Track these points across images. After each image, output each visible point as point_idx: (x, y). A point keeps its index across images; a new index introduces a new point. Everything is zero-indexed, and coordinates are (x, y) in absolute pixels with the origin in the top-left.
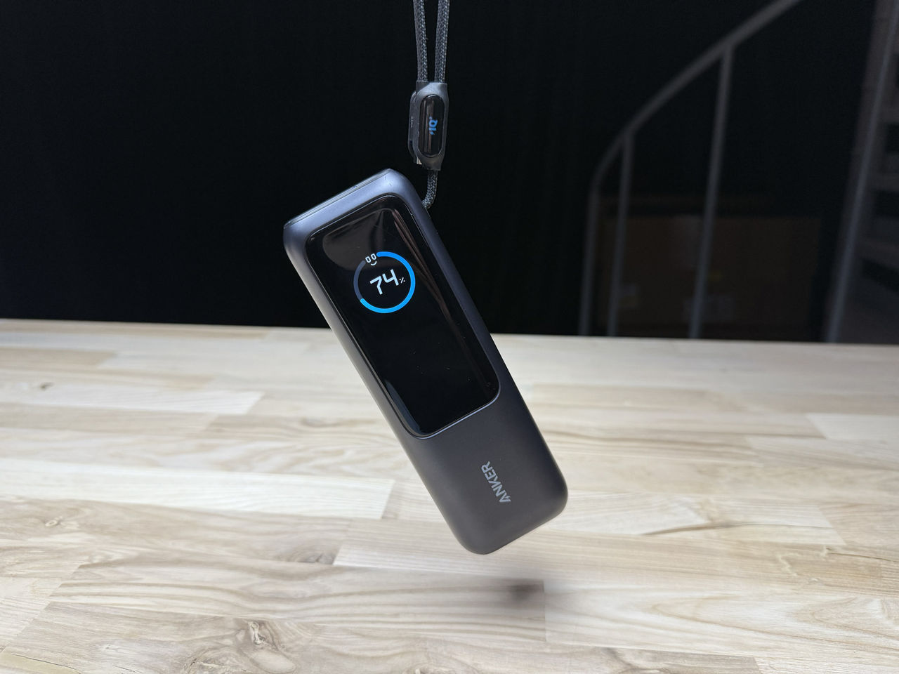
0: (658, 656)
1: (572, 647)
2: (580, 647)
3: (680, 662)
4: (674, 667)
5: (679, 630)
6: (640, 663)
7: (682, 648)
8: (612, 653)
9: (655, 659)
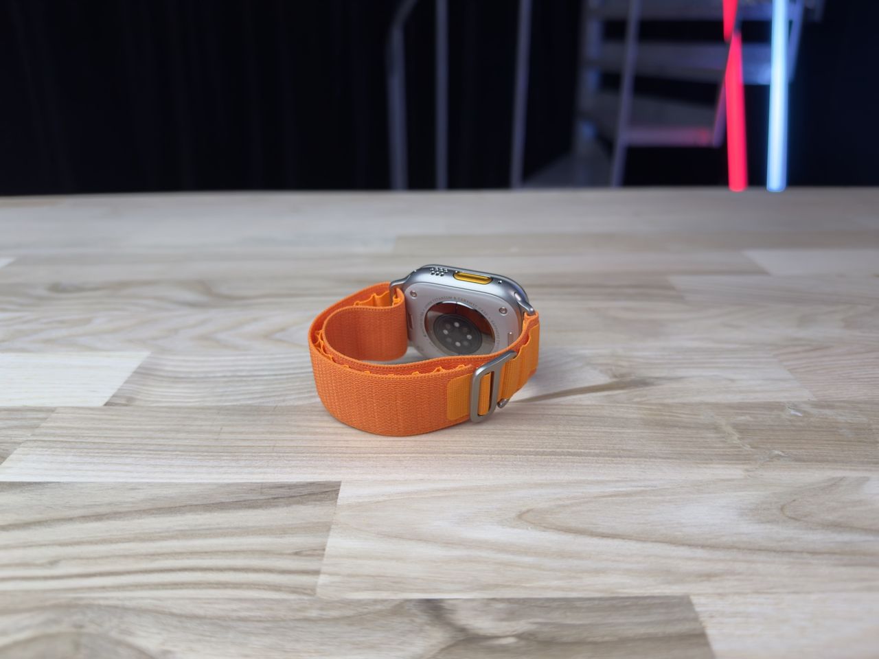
0: (518, 607)
1: (360, 603)
2: (376, 602)
3: (557, 617)
4: (546, 629)
5: (562, 555)
6: (483, 624)
7: (562, 589)
8: (435, 610)
9: (511, 615)
